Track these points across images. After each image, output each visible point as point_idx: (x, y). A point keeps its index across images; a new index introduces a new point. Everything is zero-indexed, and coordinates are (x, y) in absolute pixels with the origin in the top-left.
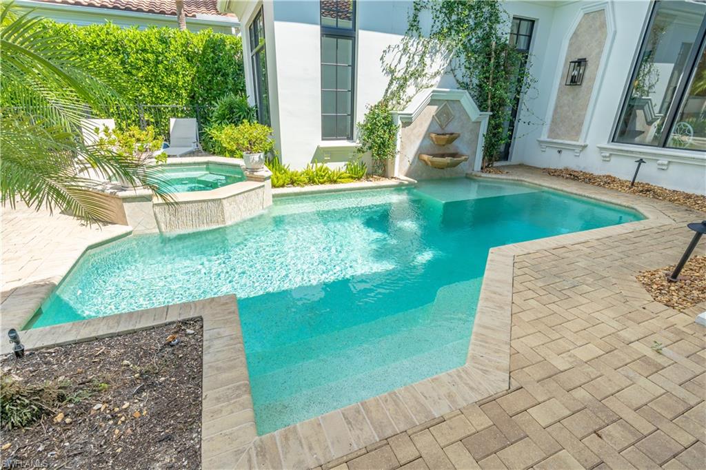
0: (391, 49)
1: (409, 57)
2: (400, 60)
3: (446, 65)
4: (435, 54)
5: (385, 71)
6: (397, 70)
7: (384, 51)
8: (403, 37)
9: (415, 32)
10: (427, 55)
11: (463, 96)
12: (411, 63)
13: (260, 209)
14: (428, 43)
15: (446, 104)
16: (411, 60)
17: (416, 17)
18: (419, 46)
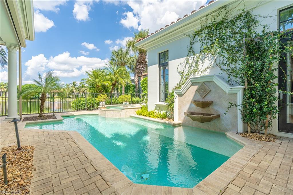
0: (181, 64)
1: (190, 65)
2: (185, 68)
3: (212, 63)
4: (204, 59)
5: (179, 74)
6: (184, 72)
7: (178, 66)
8: (186, 58)
9: (191, 54)
10: (200, 61)
11: (213, 78)
12: (191, 67)
13: (119, 117)
14: (200, 56)
15: (202, 84)
16: (190, 66)
17: (191, 47)
18: (194, 59)
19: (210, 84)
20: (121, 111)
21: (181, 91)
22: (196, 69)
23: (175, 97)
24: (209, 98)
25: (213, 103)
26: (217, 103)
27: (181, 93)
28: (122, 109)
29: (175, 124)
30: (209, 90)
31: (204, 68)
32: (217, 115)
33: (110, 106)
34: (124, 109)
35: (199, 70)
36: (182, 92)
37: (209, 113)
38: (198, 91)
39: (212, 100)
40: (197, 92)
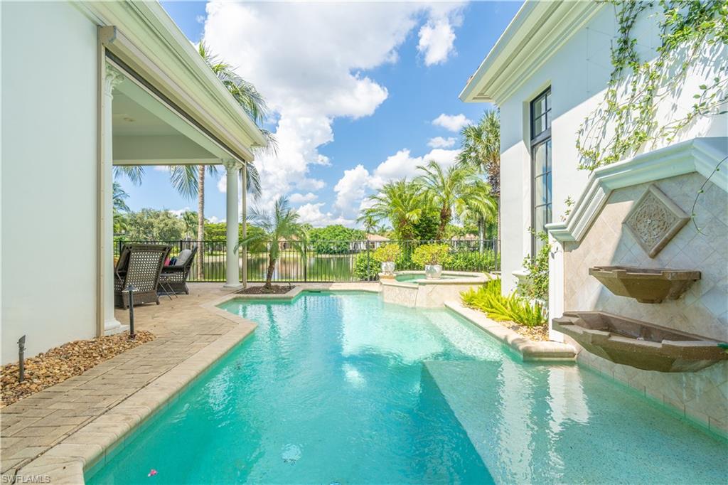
0: (590, 122)
1: (621, 118)
2: (604, 132)
4: (684, 72)
6: (601, 151)
7: (581, 132)
8: (606, 91)
9: (628, 68)
10: (661, 91)
11: (691, 157)
12: (625, 126)
13: (413, 305)
14: (660, 66)
15: (649, 192)
16: (623, 121)
17: (625, 42)
18: (638, 87)
19: (687, 189)
20: (417, 288)
21: (568, 229)
22: (645, 128)
23: (553, 250)
24: (678, 259)
25: (703, 282)
26: (720, 284)
27: (569, 234)
28: (420, 284)
29: (533, 350)
30: (681, 216)
31: (681, 115)
32: (716, 344)
33: (413, 274)
34: (424, 284)
35: (658, 130)
36: (572, 229)
37: (684, 328)
38: (631, 223)
39: (693, 267)
40: (628, 232)
